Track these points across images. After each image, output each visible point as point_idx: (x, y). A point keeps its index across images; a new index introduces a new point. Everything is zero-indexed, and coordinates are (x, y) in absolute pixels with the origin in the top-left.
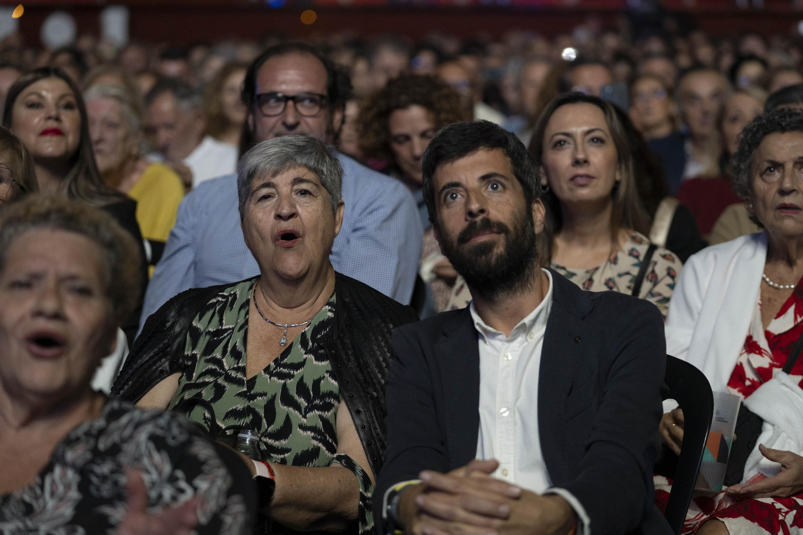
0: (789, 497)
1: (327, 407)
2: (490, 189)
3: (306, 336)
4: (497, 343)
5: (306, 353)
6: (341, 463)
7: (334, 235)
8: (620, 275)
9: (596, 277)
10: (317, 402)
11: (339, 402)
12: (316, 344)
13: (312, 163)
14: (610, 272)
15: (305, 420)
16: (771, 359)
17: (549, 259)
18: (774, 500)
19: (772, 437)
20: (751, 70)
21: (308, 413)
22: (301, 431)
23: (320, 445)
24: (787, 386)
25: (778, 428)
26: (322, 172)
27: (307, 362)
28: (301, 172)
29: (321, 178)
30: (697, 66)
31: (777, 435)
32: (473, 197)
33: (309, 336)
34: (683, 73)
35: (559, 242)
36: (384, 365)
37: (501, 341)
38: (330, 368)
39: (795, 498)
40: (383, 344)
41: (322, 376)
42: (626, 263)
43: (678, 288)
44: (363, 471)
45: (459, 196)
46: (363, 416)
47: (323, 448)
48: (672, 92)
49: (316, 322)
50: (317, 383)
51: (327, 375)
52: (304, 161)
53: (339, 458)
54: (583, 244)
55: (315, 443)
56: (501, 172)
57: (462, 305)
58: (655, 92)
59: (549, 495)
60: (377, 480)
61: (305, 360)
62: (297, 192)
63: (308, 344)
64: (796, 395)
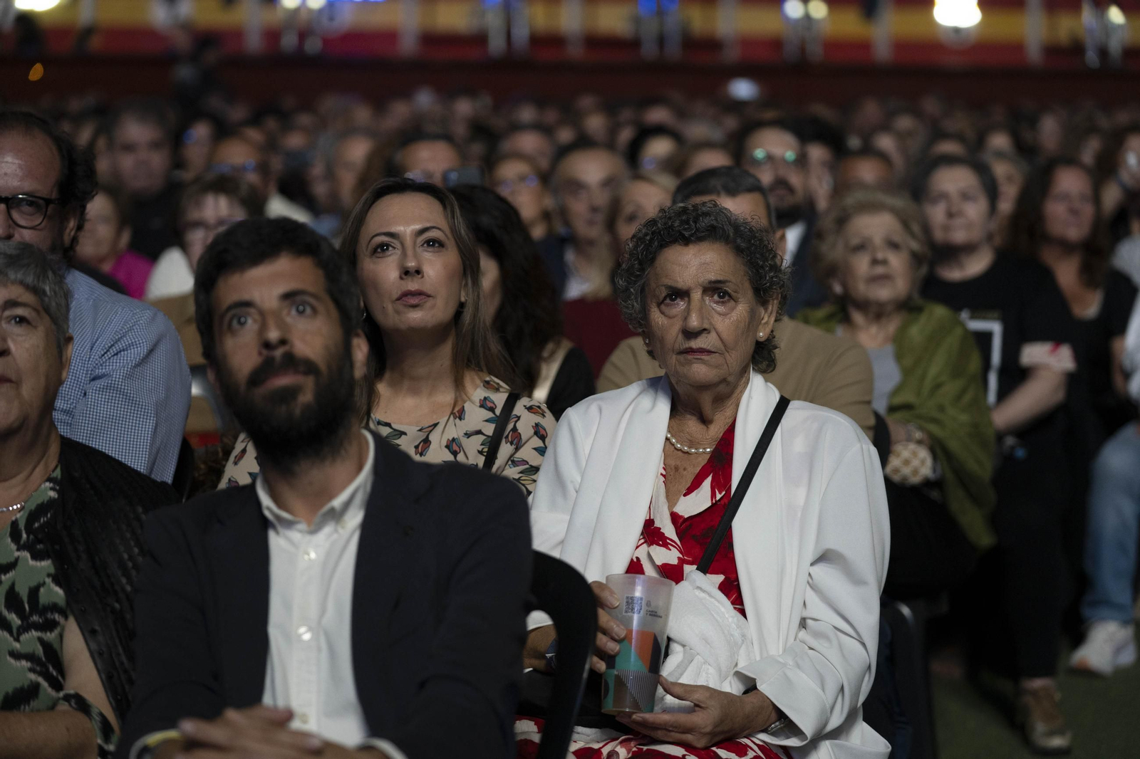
0: (707, 748)
1: (50, 626)
2: (294, 312)
3: (18, 525)
4: (295, 535)
5: (18, 550)
6: (70, 705)
7: (60, 382)
8: (468, 435)
9: (434, 437)
10: (35, 618)
11: (66, 618)
12: (31, 537)
13: (30, 279)
14: (454, 430)
15: (17, 645)
16: (681, 552)
17: (368, 413)
18: (686, 751)
19: (682, 662)
20: (659, 148)
21: (21, 634)
22: (12, 661)
23: (40, 680)
24: (704, 591)
25: (691, 649)
26: (44, 292)
27: (20, 564)
28: (16, 292)
29: (42, 301)
30: (583, 142)
31: (689, 660)
32: (271, 323)
33: (22, 525)
34: (563, 152)
35: (382, 388)
36: (130, 564)
37: (301, 531)
38: (52, 570)
39: (714, 749)
40: (128, 535)
41: (42, 582)
42: (477, 417)
43: (549, 452)
44: (101, 715)
45: (250, 321)
46: (101, 638)
47: (44, 684)
48: (545, 178)
49: (32, 505)
50: (34, 592)
51: (49, 580)
52: (19, 276)
53: (67, 698)
54: (415, 392)
55: (33, 676)
56: (310, 289)
57: (244, 480)
58: (522, 178)
59: (365, 748)
60: (122, 728)
61: (17, 559)
62: (9, 319)
63: (20, 536)
64: (717, 604)
